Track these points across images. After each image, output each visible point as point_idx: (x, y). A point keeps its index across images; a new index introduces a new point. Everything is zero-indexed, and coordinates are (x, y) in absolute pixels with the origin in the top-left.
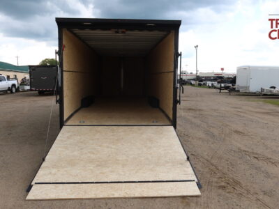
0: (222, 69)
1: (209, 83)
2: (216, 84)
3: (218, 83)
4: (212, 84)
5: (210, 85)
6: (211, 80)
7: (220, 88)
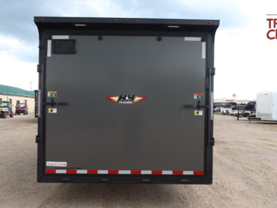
0: (234, 95)
1: (224, 110)
2: (230, 111)
3: (233, 109)
4: (227, 111)
5: (225, 112)
6: (224, 107)
7: (238, 115)
